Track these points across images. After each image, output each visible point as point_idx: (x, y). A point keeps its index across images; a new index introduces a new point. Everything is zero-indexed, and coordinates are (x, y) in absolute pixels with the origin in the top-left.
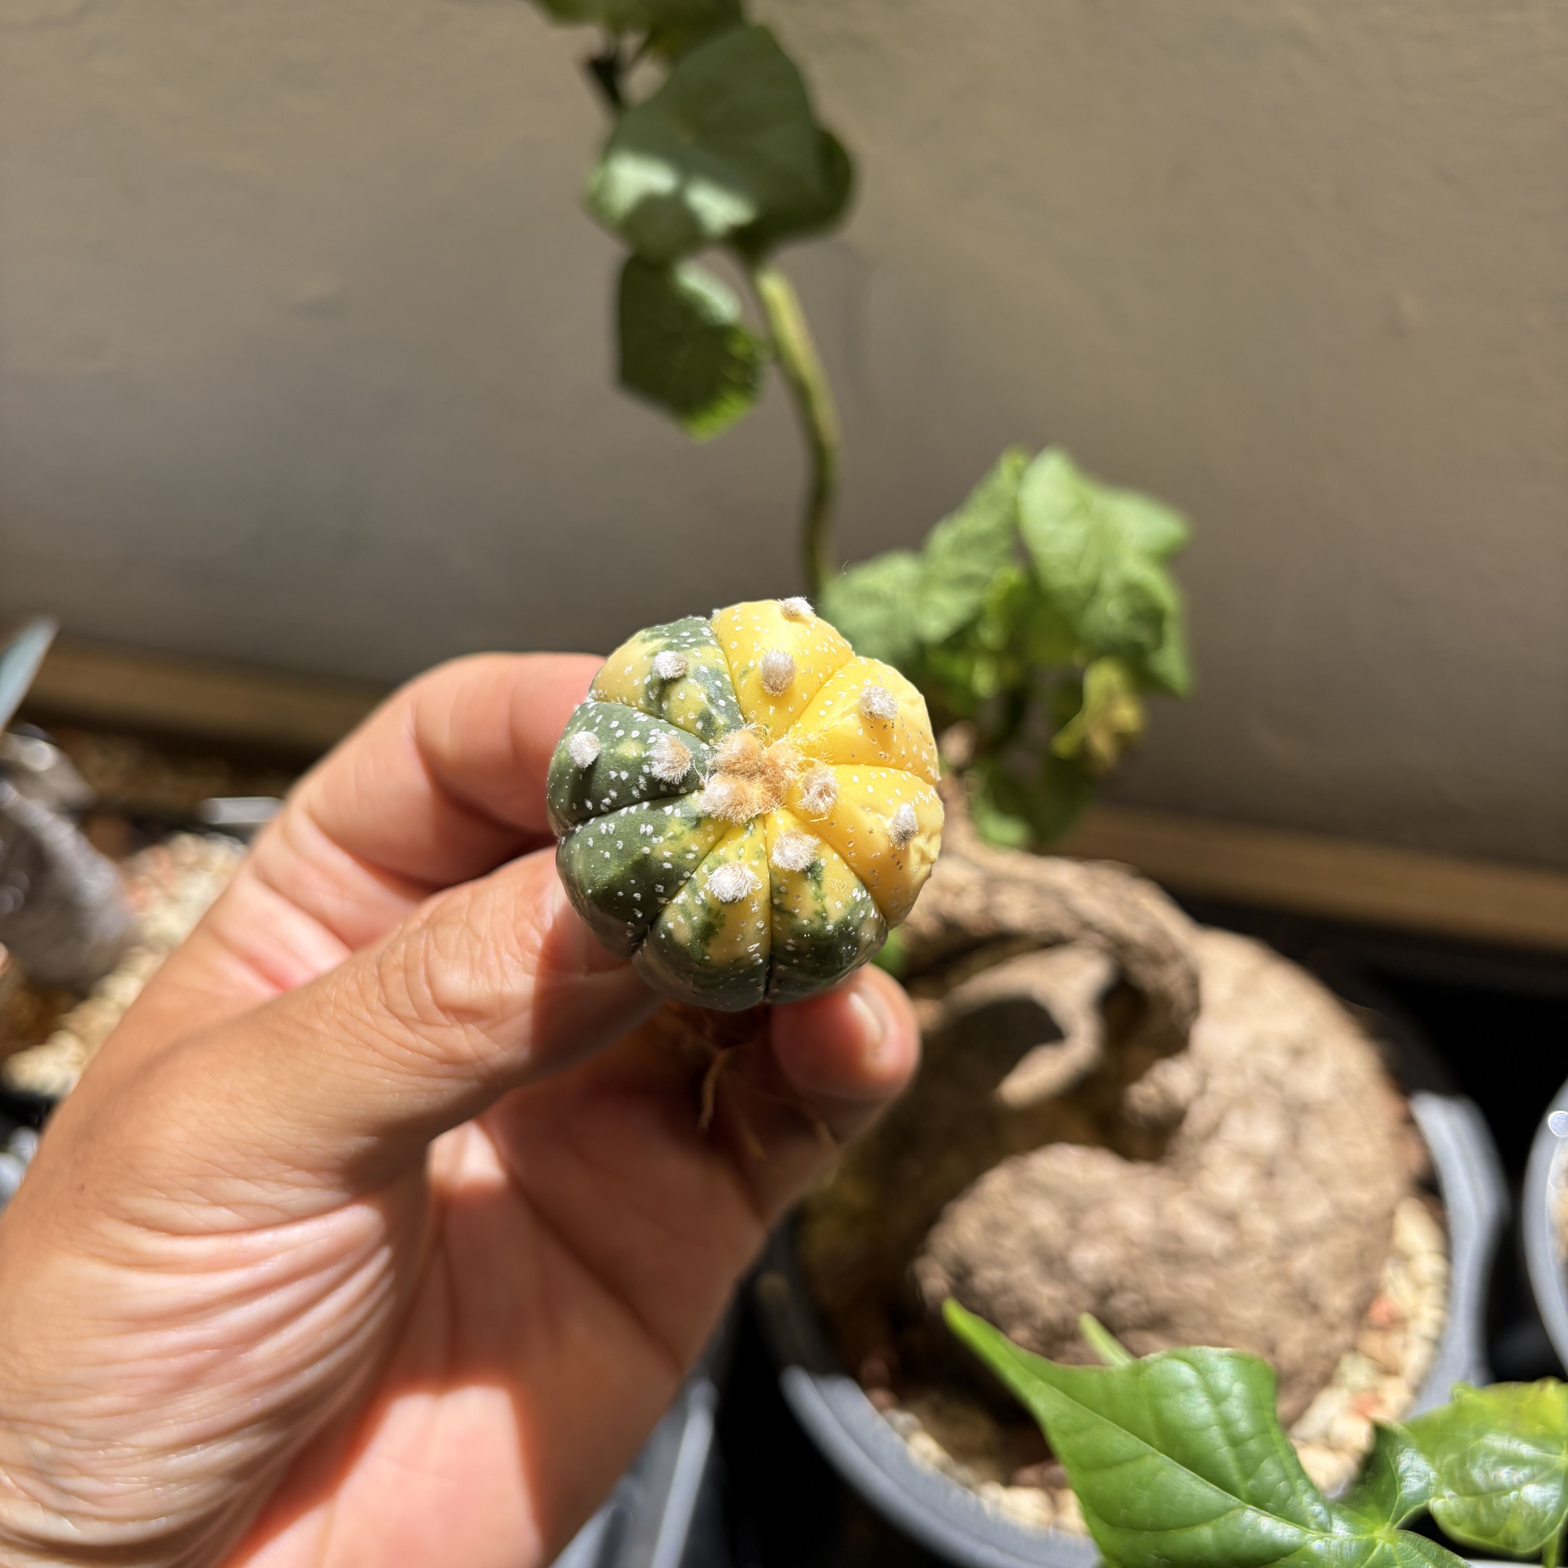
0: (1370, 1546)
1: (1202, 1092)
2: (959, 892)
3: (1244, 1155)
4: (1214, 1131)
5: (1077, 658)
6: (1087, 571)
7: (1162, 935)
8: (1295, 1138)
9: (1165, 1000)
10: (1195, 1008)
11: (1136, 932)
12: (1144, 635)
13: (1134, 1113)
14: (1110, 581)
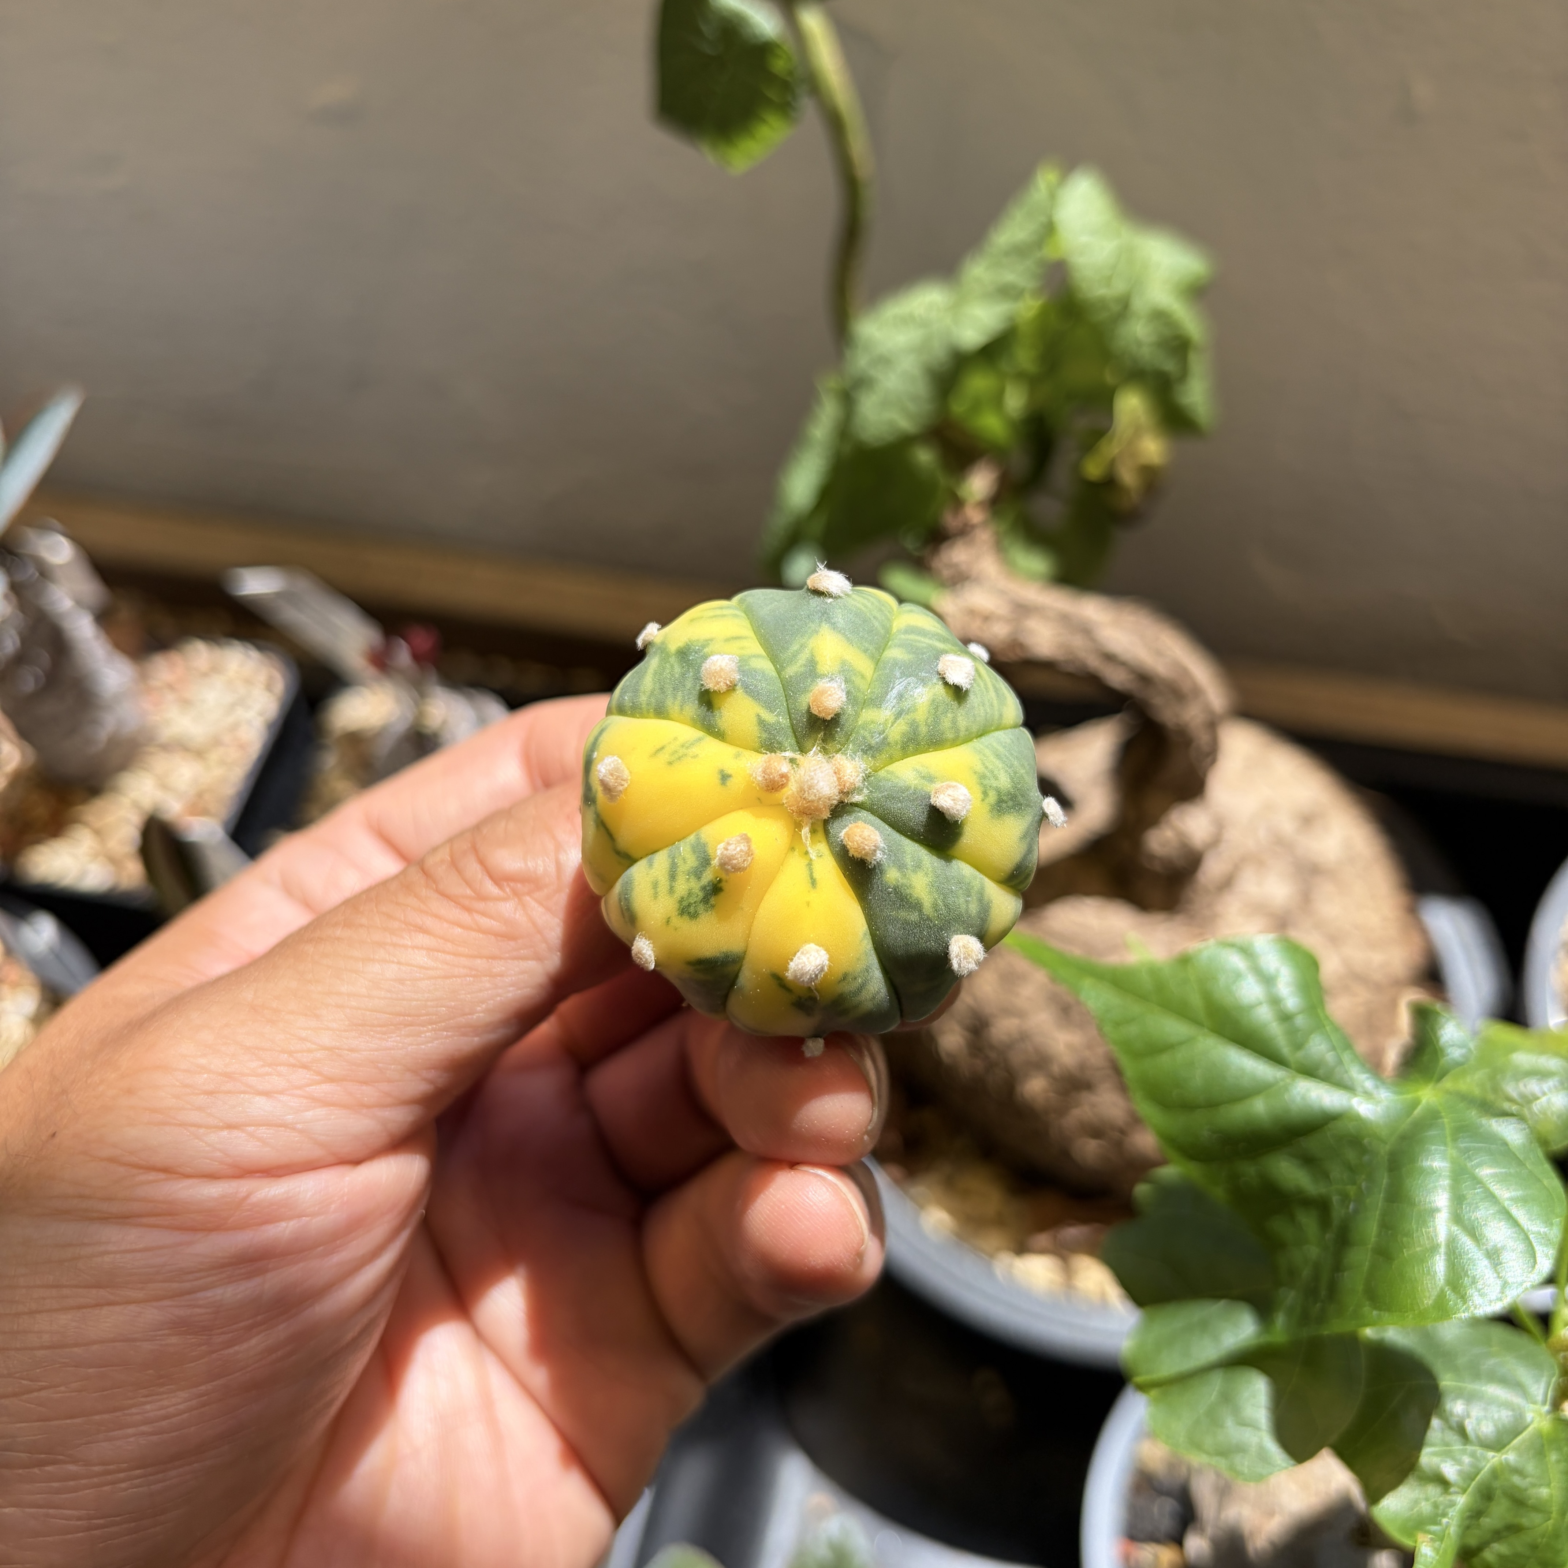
0: (1415, 1103)
1: (1215, 842)
2: (987, 618)
3: (1258, 908)
4: (1227, 884)
5: (1109, 378)
6: (1119, 287)
7: (1185, 672)
8: (1306, 898)
9: (1184, 738)
10: (1212, 754)
11: (1159, 666)
12: (1169, 366)
13: (1152, 857)
14: (1139, 305)
